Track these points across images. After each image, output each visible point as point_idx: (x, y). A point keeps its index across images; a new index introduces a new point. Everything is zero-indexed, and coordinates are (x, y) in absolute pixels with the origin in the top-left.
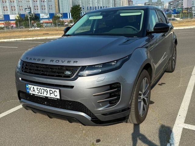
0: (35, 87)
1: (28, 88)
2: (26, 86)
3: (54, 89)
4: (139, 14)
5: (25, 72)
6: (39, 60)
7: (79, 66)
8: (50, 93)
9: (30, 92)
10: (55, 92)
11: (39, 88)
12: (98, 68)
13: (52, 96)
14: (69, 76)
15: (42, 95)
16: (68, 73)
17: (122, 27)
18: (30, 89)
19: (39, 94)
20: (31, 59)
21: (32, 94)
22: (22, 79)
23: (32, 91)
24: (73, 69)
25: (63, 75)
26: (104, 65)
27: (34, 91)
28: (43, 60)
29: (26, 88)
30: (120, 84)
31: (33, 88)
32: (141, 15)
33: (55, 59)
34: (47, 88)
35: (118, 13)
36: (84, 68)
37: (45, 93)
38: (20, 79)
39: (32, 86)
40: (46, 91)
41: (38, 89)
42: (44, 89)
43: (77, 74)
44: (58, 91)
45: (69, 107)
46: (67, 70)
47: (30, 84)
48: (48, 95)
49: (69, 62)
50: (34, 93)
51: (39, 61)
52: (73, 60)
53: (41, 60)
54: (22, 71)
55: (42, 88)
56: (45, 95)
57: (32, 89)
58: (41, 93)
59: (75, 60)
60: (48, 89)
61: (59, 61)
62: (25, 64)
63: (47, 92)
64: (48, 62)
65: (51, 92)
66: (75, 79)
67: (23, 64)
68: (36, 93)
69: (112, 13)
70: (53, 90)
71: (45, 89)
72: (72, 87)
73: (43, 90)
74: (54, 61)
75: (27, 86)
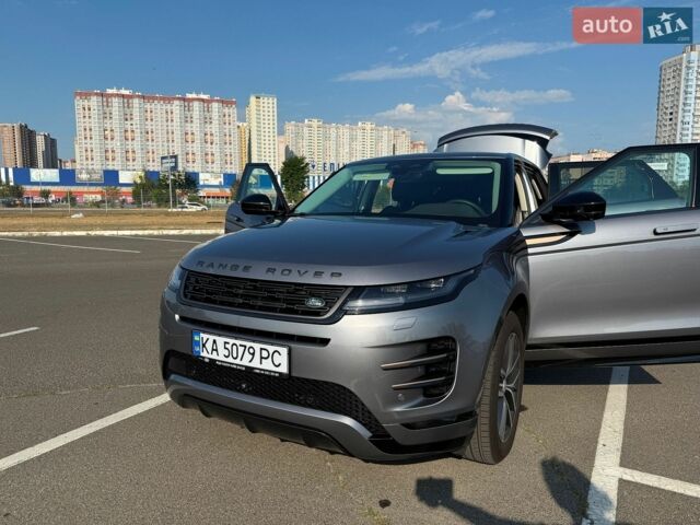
0: (220, 340)
1: (198, 343)
2: (192, 338)
3: (272, 345)
4: (489, 171)
5: (193, 298)
6: (235, 267)
7: (347, 287)
8: (262, 358)
9: (204, 354)
10: (276, 354)
11: (232, 341)
12: (393, 295)
13: (267, 365)
14: (317, 312)
15: (238, 361)
16: (316, 303)
17: (444, 200)
18: (204, 345)
19: (230, 360)
20: (212, 265)
21: (207, 360)
22: (182, 318)
23: (210, 350)
24: (330, 294)
25: (302, 308)
26: (412, 286)
27: (216, 350)
28: (246, 269)
29: (192, 343)
30: (454, 340)
31: (214, 341)
32: (493, 174)
33: (279, 267)
34: (254, 341)
35: (431, 166)
36: (357, 292)
37: (248, 357)
38: (177, 317)
39: (212, 338)
40: (251, 351)
41: (229, 346)
42: (245, 347)
43: (340, 308)
44: (284, 351)
45: (311, 400)
46: (313, 296)
47: (204, 332)
48: (256, 364)
49: (318, 274)
50: (214, 356)
51: (236, 269)
52: (328, 270)
53: (241, 268)
54: (186, 296)
55: (238, 342)
56: (245, 362)
57: (209, 346)
58: (235, 355)
59: (337, 269)
60: (257, 346)
61: (290, 271)
62: (193, 280)
63: (253, 354)
64: (259, 273)
65: (265, 354)
66: (334, 320)
67: (188, 279)
68: (221, 356)
69: (416, 165)
70: (271, 349)
71: (248, 344)
72: (325, 342)
73: (241, 349)
74: (278, 273)
75: (196, 338)
